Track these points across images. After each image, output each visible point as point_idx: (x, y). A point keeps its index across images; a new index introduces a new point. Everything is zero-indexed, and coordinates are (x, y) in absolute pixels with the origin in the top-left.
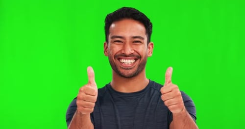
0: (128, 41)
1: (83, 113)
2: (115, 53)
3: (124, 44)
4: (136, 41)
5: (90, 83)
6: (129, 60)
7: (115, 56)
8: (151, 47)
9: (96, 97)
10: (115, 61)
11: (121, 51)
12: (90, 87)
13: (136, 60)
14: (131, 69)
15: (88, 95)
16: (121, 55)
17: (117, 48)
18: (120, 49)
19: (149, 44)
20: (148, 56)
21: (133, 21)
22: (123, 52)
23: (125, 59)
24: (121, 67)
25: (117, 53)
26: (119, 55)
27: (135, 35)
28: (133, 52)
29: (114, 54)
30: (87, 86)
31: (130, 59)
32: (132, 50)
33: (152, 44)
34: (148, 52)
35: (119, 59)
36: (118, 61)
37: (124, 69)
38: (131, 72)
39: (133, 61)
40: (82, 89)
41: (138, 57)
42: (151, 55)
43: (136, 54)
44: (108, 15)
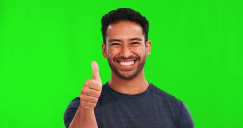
0: (126, 43)
1: (86, 108)
2: (114, 55)
3: (123, 47)
4: (134, 42)
5: (94, 78)
6: (128, 63)
7: (114, 59)
8: (148, 45)
9: (100, 92)
10: (114, 63)
11: (119, 53)
12: (94, 81)
13: (135, 61)
14: (130, 70)
15: (92, 90)
16: (120, 58)
17: (116, 51)
18: (118, 52)
19: (147, 43)
20: (147, 54)
21: (130, 22)
22: (122, 55)
23: (125, 62)
24: (121, 69)
25: (116, 56)
26: (118, 58)
27: (132, 38)
28: (132, 54)
29: (113, 57)
30: (91, 81)
31: (129, 61)
32: (130, 53)
33: (150, 42)
34: (146, 51)
35: (118, 62)
36: (117, 63)
37: (124, 70)
38: (131, 73)
39: (132, 63)
40: (87, 84)
41: (137, 58)
42: (150, 53)
43: (135, 55)
44: (104, 17)
